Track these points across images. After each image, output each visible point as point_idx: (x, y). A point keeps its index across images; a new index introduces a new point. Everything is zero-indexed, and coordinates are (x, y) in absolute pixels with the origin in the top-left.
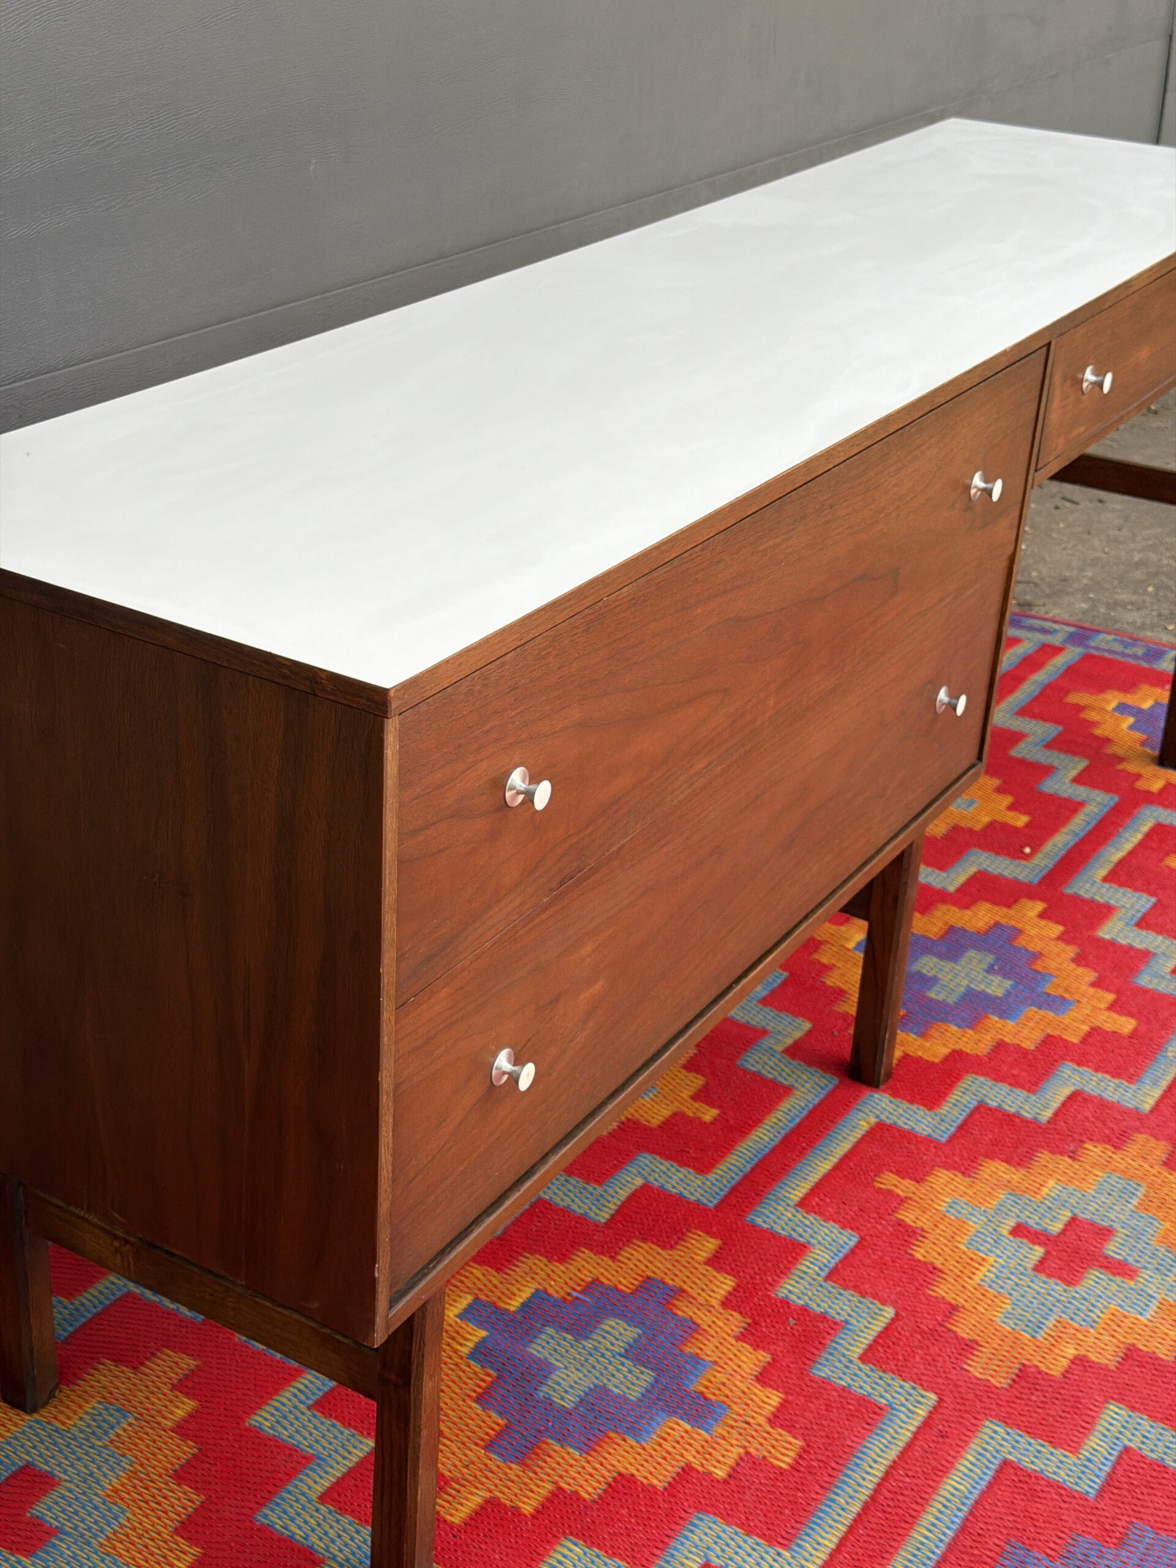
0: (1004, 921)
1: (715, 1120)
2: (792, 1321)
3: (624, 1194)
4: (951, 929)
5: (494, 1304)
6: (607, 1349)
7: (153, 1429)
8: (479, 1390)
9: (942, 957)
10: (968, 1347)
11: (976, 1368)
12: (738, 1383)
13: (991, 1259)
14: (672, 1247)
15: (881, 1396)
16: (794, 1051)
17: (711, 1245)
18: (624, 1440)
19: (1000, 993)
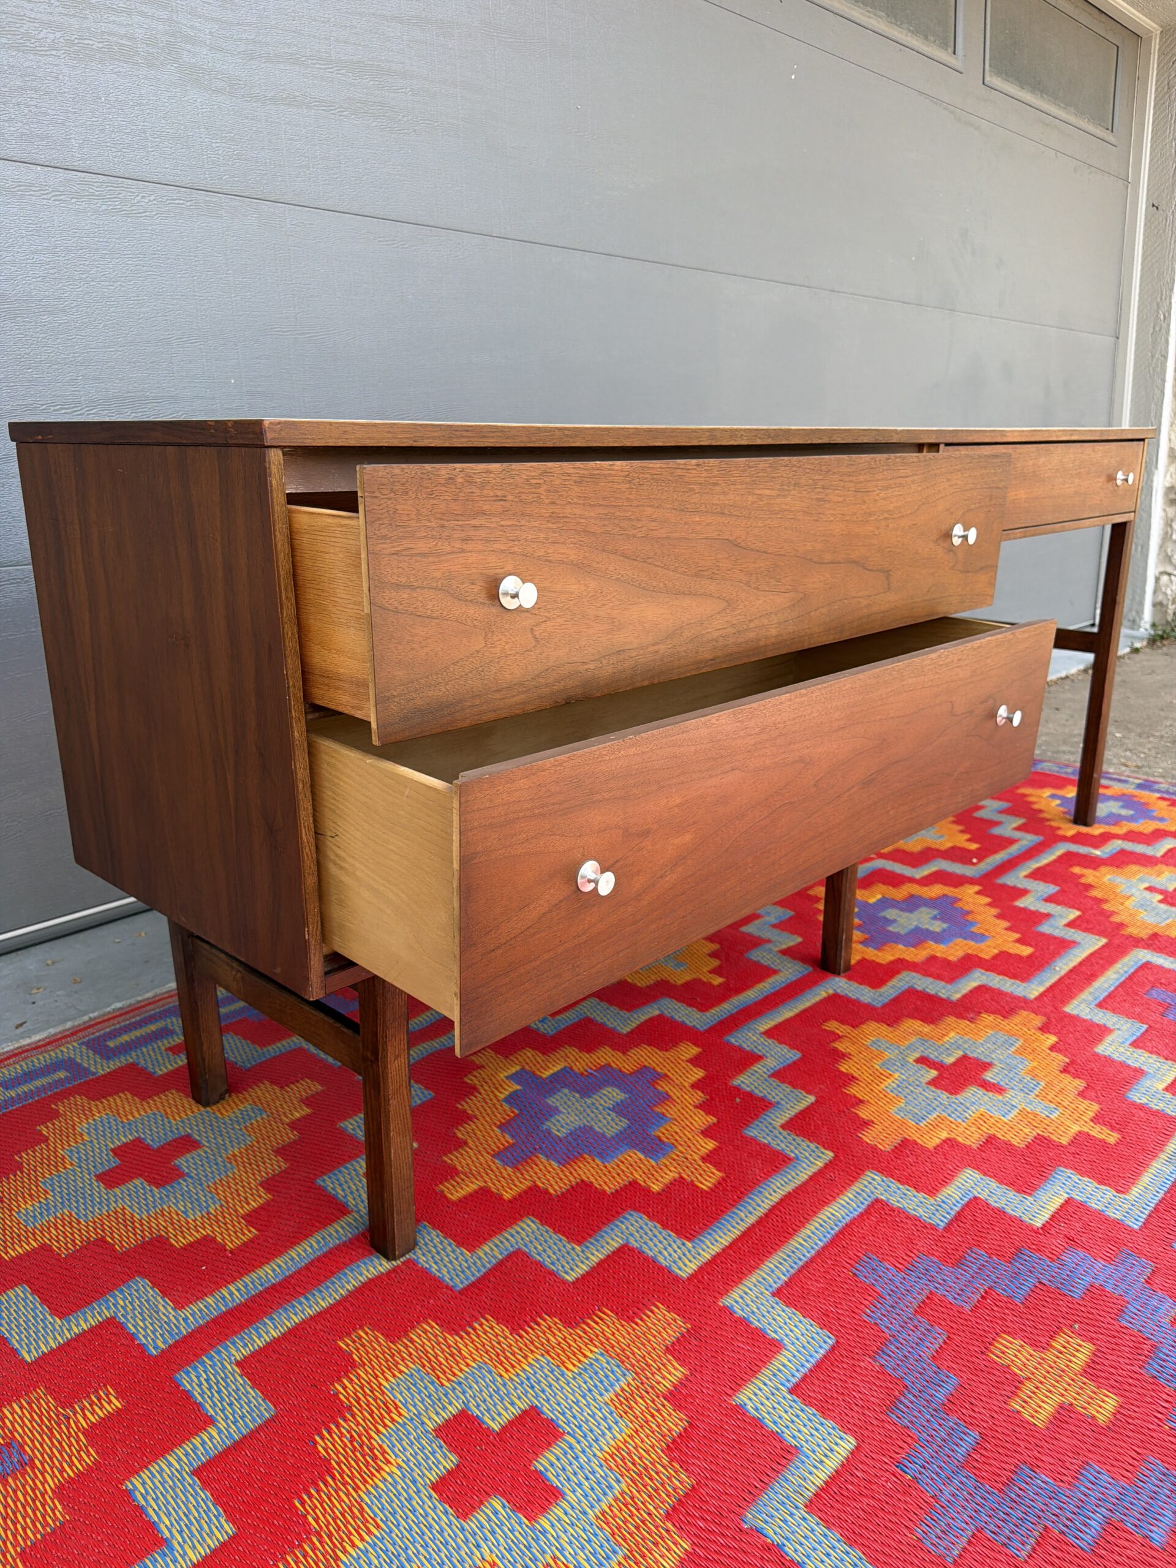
0: (950, 894)
1: (720, 985)
2: (738, 1100)
3: (643, 1018)
4: (912, 896)
5: (534, 1073)
6: (601, 1105)
7: (276, 1122)
8: (503, 1121)
9: (902, 910)
10: (866, 1124)
11: (868, 1137)
12: (687, 1133)
13: (896, 1075)
14: (666, 1050)
15: (792, 1151)
16: (786, 952)
17: (694, 1050)
18: (594, 1161)
19: (938, 930)
